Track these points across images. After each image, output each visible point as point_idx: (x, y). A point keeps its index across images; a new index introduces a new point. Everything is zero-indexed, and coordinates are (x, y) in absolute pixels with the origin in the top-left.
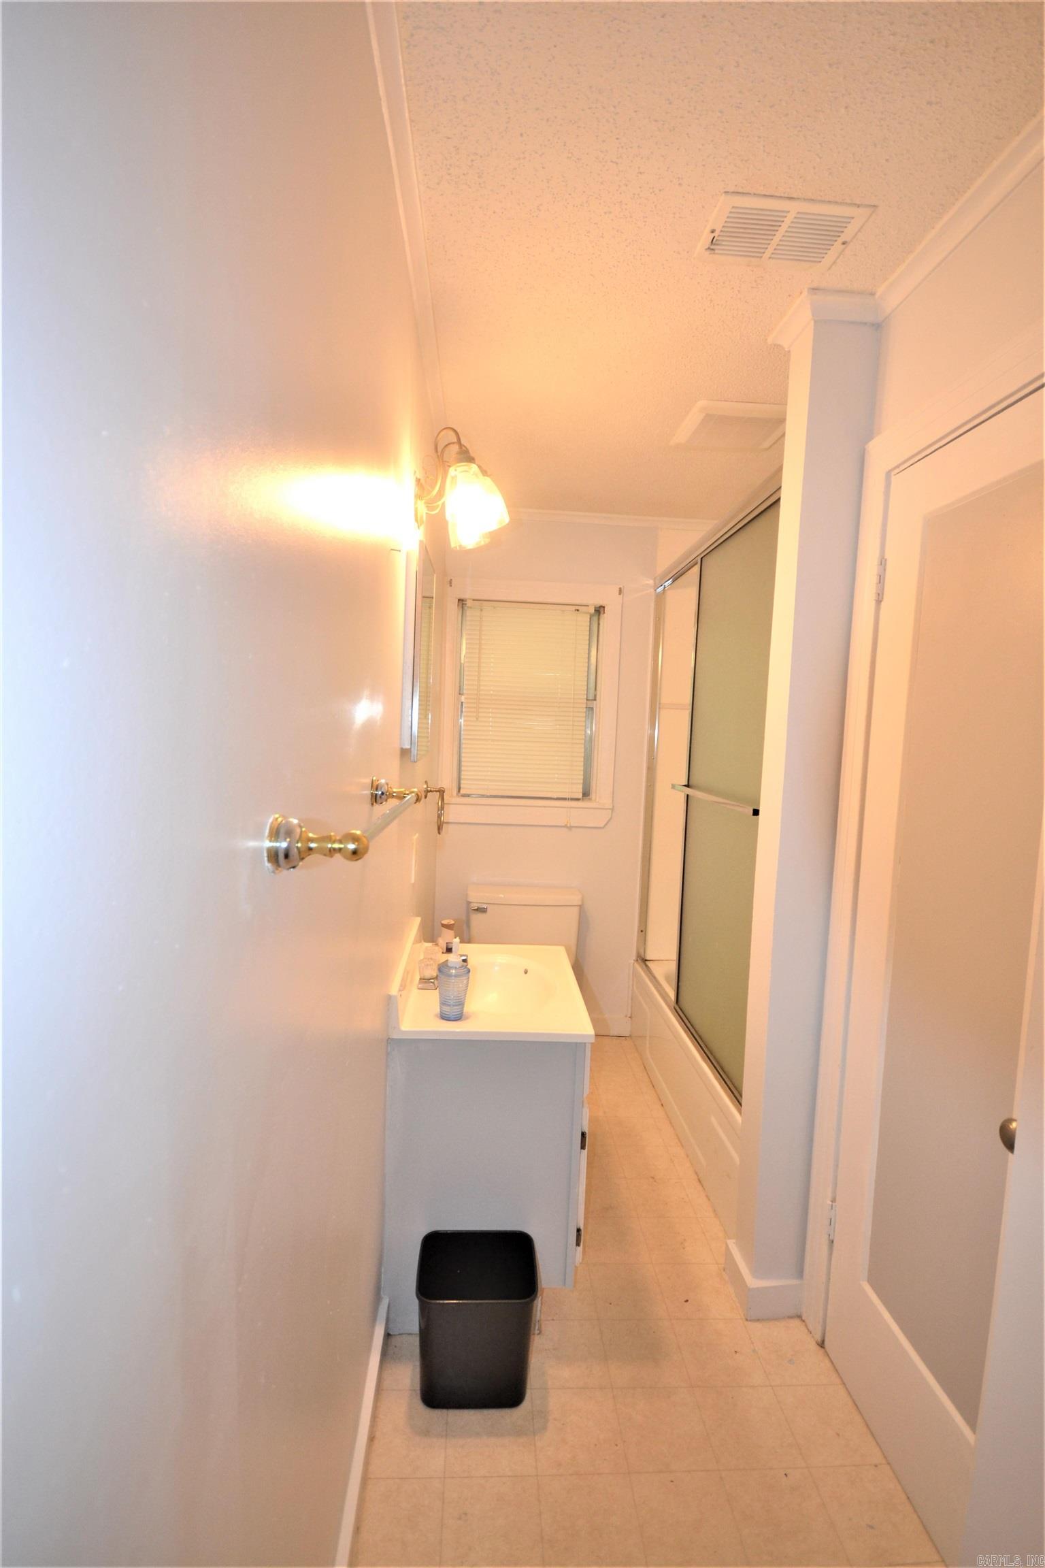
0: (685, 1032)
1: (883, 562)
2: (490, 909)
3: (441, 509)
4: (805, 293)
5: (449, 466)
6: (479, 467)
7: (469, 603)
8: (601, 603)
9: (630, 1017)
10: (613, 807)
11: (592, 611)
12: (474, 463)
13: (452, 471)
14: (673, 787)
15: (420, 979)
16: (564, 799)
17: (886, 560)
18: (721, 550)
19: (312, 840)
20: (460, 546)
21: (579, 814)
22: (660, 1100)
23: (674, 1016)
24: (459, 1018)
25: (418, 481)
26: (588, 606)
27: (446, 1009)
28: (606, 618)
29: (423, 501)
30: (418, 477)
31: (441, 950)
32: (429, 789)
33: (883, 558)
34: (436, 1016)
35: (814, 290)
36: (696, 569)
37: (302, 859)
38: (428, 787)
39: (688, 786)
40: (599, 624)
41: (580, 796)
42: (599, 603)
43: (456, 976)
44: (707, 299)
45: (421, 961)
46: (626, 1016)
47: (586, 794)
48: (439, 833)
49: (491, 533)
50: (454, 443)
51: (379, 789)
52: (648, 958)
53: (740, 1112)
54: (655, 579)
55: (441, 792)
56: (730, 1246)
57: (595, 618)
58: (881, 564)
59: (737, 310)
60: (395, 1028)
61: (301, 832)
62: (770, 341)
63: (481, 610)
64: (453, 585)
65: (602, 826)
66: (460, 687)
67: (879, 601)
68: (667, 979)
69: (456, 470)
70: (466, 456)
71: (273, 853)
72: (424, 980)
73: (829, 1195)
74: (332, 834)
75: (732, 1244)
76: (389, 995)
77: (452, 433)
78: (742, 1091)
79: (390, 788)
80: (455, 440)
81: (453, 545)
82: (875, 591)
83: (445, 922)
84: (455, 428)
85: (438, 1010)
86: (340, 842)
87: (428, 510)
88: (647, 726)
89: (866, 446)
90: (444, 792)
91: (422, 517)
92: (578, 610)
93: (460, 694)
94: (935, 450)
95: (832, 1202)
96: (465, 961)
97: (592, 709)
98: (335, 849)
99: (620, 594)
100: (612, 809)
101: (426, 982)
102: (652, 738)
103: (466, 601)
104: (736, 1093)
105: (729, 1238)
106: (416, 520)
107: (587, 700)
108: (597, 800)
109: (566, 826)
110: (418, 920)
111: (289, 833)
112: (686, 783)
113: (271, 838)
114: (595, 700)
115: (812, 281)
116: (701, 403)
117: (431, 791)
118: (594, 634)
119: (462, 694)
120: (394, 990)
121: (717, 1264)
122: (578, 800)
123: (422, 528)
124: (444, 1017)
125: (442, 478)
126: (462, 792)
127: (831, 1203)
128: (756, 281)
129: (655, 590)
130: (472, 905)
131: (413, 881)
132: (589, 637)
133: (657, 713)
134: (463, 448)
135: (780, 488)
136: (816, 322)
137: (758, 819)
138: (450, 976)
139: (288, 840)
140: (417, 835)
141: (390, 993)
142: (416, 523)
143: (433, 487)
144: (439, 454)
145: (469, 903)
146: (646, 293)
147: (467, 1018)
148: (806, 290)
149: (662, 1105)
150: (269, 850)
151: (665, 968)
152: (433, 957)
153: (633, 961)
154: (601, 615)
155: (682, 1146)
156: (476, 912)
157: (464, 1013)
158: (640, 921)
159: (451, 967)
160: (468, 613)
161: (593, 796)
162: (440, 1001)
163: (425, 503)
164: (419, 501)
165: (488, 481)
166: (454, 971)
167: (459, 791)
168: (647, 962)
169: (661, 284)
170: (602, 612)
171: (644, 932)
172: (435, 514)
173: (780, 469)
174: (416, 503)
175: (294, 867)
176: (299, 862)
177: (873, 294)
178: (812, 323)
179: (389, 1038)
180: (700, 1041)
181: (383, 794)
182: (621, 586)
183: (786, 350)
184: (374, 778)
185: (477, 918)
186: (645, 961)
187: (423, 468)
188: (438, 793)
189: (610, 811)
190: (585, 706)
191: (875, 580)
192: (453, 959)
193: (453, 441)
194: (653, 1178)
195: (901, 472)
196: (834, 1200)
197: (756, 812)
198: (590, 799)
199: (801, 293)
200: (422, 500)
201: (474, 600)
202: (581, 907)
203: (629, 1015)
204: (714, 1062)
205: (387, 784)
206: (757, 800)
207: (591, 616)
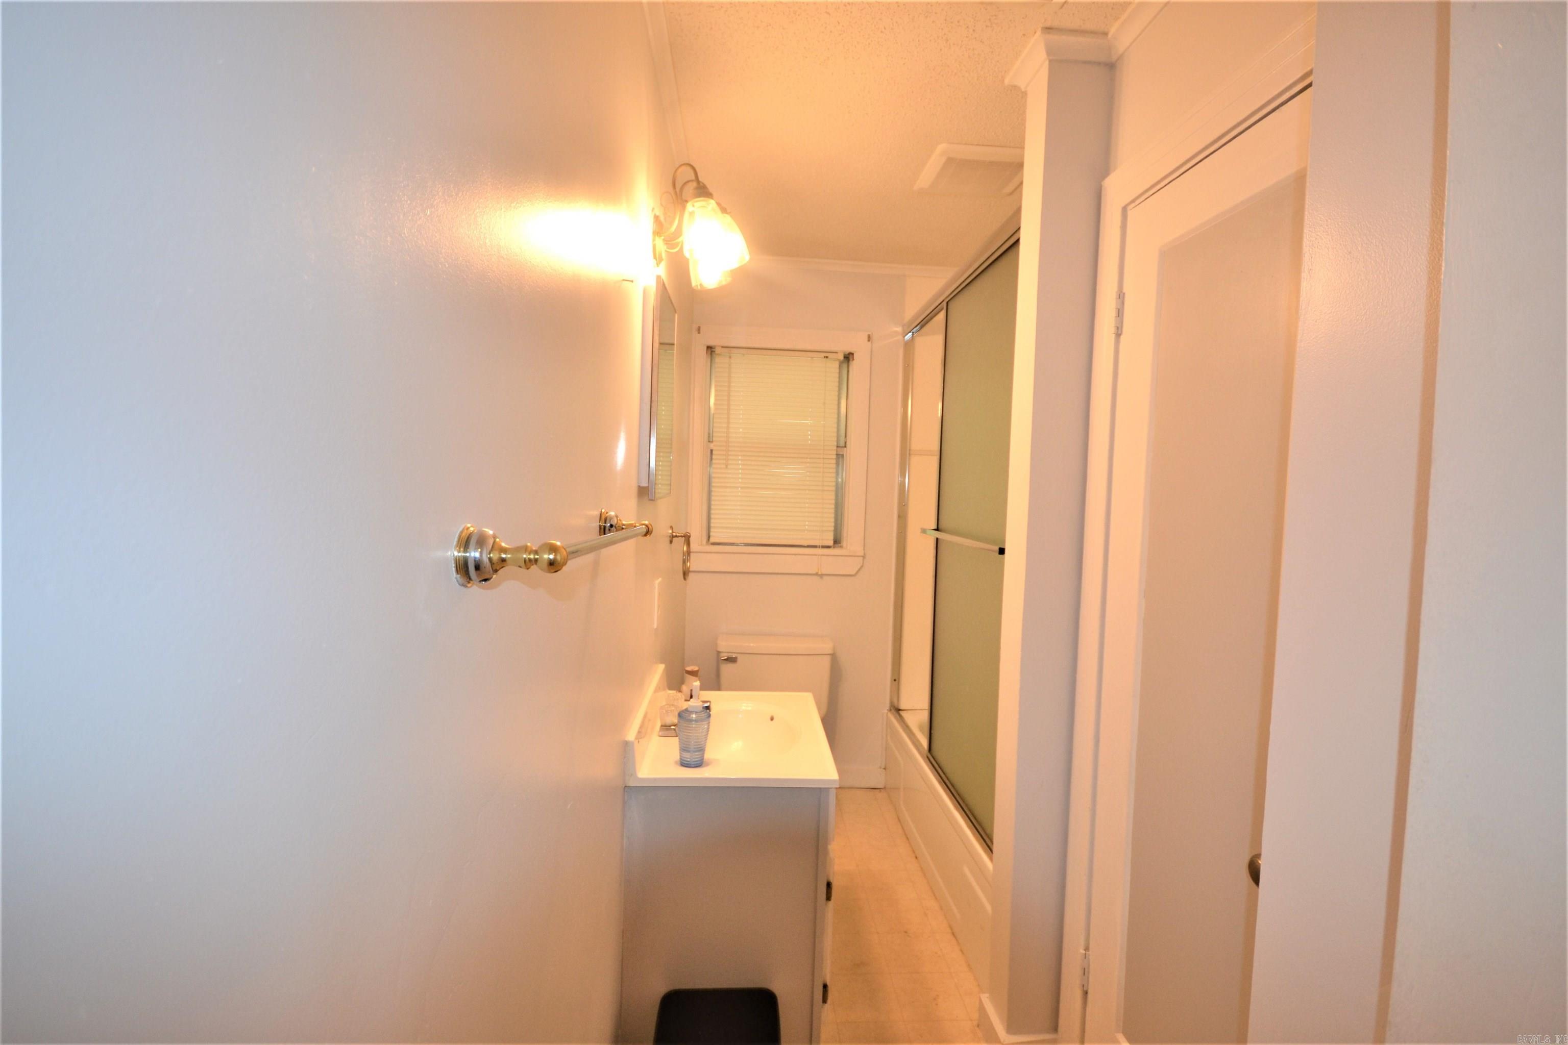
0: (939, 782)
1: (1121, 296)
2: (740, 659)
3: (680, 249)
4: (1039, 33)
5: (687, 201)
6: (718, 204)
7: (718, 350)
8: (851, 350)
9: (885, 769)
10: (865, 554)
11: (841, 357)
12: (712, 198)
13: (689, 207)
14: (924, 531)
15: (662, 726)
16: (815, 547)
17: (1124, 294)
18: (967, 293)
19: (505, 550)
20: (701, 285)
21: (831, 562)
22: (914, 852)
23: (928, 766)
24: (699, 764)
25: (656, 218)
26: (836, 353)
27: (687, 756)
28: (855, 365)
29: (663, 238)
30: (658, 214)
31: (683, 696)
32: (674, 534)
33: (1122, 292)
34: (676, 762)
35: (1048, 29)
36: (942, 315)
37: (496, 571)
38: (673, 532)
39: (937, 530)
40: (848, 371)
41: (831, 543)
42: (848, 349)
43: (696, 721)
44: (942, 38)
45: (662, 708)
46: (880, 768)
47: (837, 542)
48: (685, 579)
49: (732, 271)
50: (692, 181)
51: (608, 521)
52: (901, 708)
53: (991, 859)
54: (903, 326)
55: (687, 538)
56: (984, 1002)
57: (845, 366)
58: (1119, 298)
59: (973, 49)
60: (632, 775)
61: (494, 542)
62: (1007, 81)
63: (730, 357)
64: (701, 331)
65: (853, 573)
66: (709, 434)
67: (1118, 335)
68: (921, 728)
69: (693, 206)
70: (703, 191)
71: (462, 562)
72: (666, 727)
73: (1082, 942)
74: (529, 544)
75: (985, 998)
76: (626, 741)
77: (689, 169)
78: (993, 836)
79: (620, 520)
80: (693, 178)
81: (694, 284)
82: (1113, 325)
83: (689, 669)
84: (695, 166)
85: (678, 758)
86: (536, 552)
87: (668, 248)
88: (897, 472)
89: (1102, 183)
90: (689, 537)
91: (660, 255)
92: (827, 357)
93: (709, 441)
94: (1170, 182)
95: (1085, 950)
96: (708, 708)
97: (843, 455)
98: (530, 560)
99: (869, 341)
100: (864, 557)
101: (667, 730)
102: (902, 485)
103: (714, 348)
104: (986, 840)
105: (983, 993)
106: (655, 257)
107: (837, 447)
108: (848, 548)
109: (817, 574)
110: (661, 667)
111: (481, 541)
112: (936, 528)
113: (460, 548)
114: (845, 447)
115: (1045, 20)
116: (942, 147)
117: (676, 536)
118: (844, 382)
119: (712, 442)
120: (631, 736)
121: (971, 1020)
122: (829, 547)
123: (663, 265)
124: (684, 764)
125: (680, 217)
126: (712, 540)
127: (1084, 952)
128: (990, 20)
129: (904, 337)
130: (722, 655)
131: (655, 626)
132: (839, 384)
133: (907, 460)
134: (701, 184)
135: (1019, 229)
136: (1050, 61)
137: (1004, 559)
138: (691, 721)
139: (479, 550)
140: (660, 579)
141: (626, 739)
142: (655, 260)
143: (671, 223)
144: (678, 190)
145: (719, 652)
146: (882, 32)
147: (708, 765)
148: (1040, 29)
149: (916, 858)
150: (457, 560)
151: (917, 718)
152: (676, 704)
153: (886, 711)
154: (850, 362)
155: (936, 898)
156: (726, 662)
157: (704, 760)
158: (893, 669)
159: (691, 712)
160: (717, 360)
161: (844, 544)
162: (680, 747)
163: (664, 240)
164: (657, 238)
165: (728, 219)
166: (694, 716)
167: (709, 540)
168: (901, 712)
169: (897, 22)
170: (851, 359)
171: (897, 681)
172: (677, 252)
173: (1019, 210)
174: (654, 240)
175: (485, 580)
176: (493, 574)
177: (1105, 34)
178: (1047, 62)
179: (626, 786)
180: (952, 790)
181: (611, 526)
182: (870, 333)
183: (1023, 90)
184: (603, 511)
185: (726, 668)
186: (898, 710)
187: (662, 205)
188: (684, 538)
189: (862, 558)
190: (835, 453)
191: (1113, 313)
192: (694, 703)
193: (690, 178)
194: (906, 932)
195: (1136, 206)
196: (1087, 949)
197: (1002, 551)
198: (841, 547)
199: (1035, 33)
200: (660, 236)
201: (722, 347)
202: (834, 657)
203: (883, 767)
204: (966, 810)
205: (617, 517)
206: (1004, 542)
207: (841, 363)
